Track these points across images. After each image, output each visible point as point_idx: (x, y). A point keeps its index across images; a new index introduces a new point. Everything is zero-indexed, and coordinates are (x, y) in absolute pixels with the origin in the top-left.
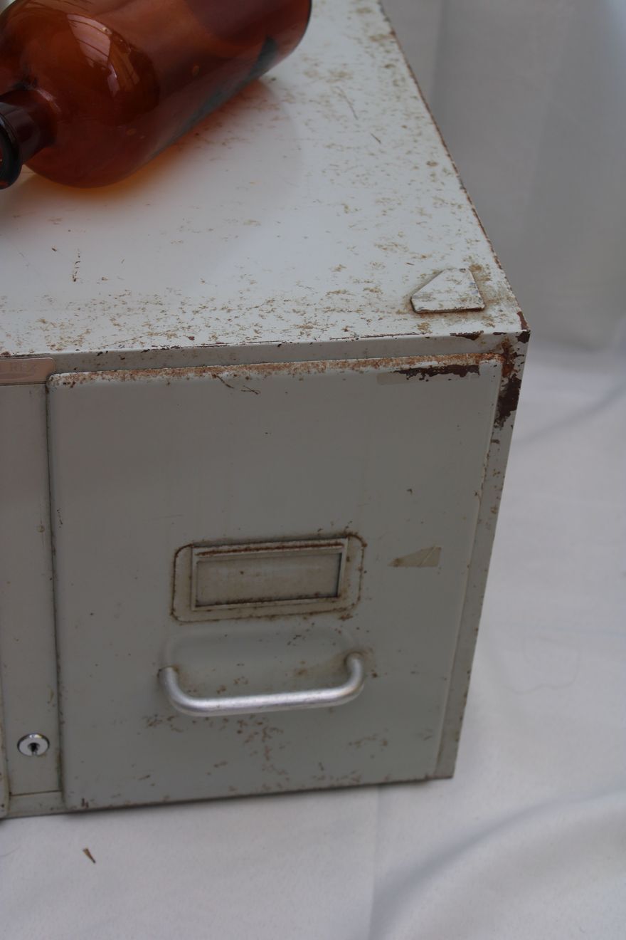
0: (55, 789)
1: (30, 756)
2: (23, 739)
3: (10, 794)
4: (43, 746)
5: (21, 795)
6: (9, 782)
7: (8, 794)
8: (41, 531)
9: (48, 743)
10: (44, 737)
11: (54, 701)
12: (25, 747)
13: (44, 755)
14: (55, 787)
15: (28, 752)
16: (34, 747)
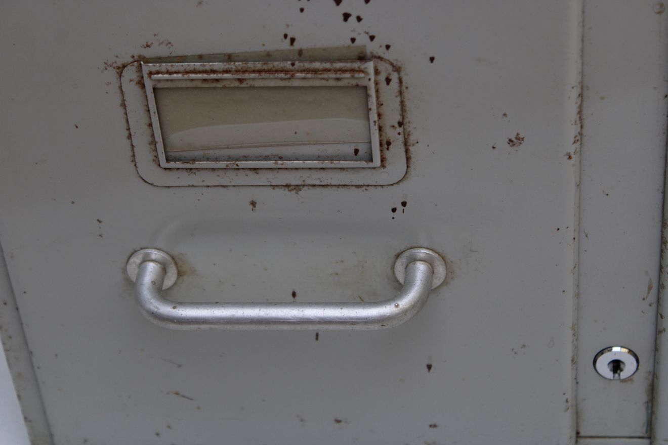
0: (641, 435)
1: (610, 380)
2: (601, 352)
3: (578, 433)
4: (630, 366)
5: (591, 437)
6: (577, 415)
7: (574, 435)
8: (660, 13)
9: (637, 361)
10: (631, 352)
11: (652, 297)
12: (603, 365)
13: (629, 379)
14: (641, 430)
15: (606, 372)
16: (616, 366)
